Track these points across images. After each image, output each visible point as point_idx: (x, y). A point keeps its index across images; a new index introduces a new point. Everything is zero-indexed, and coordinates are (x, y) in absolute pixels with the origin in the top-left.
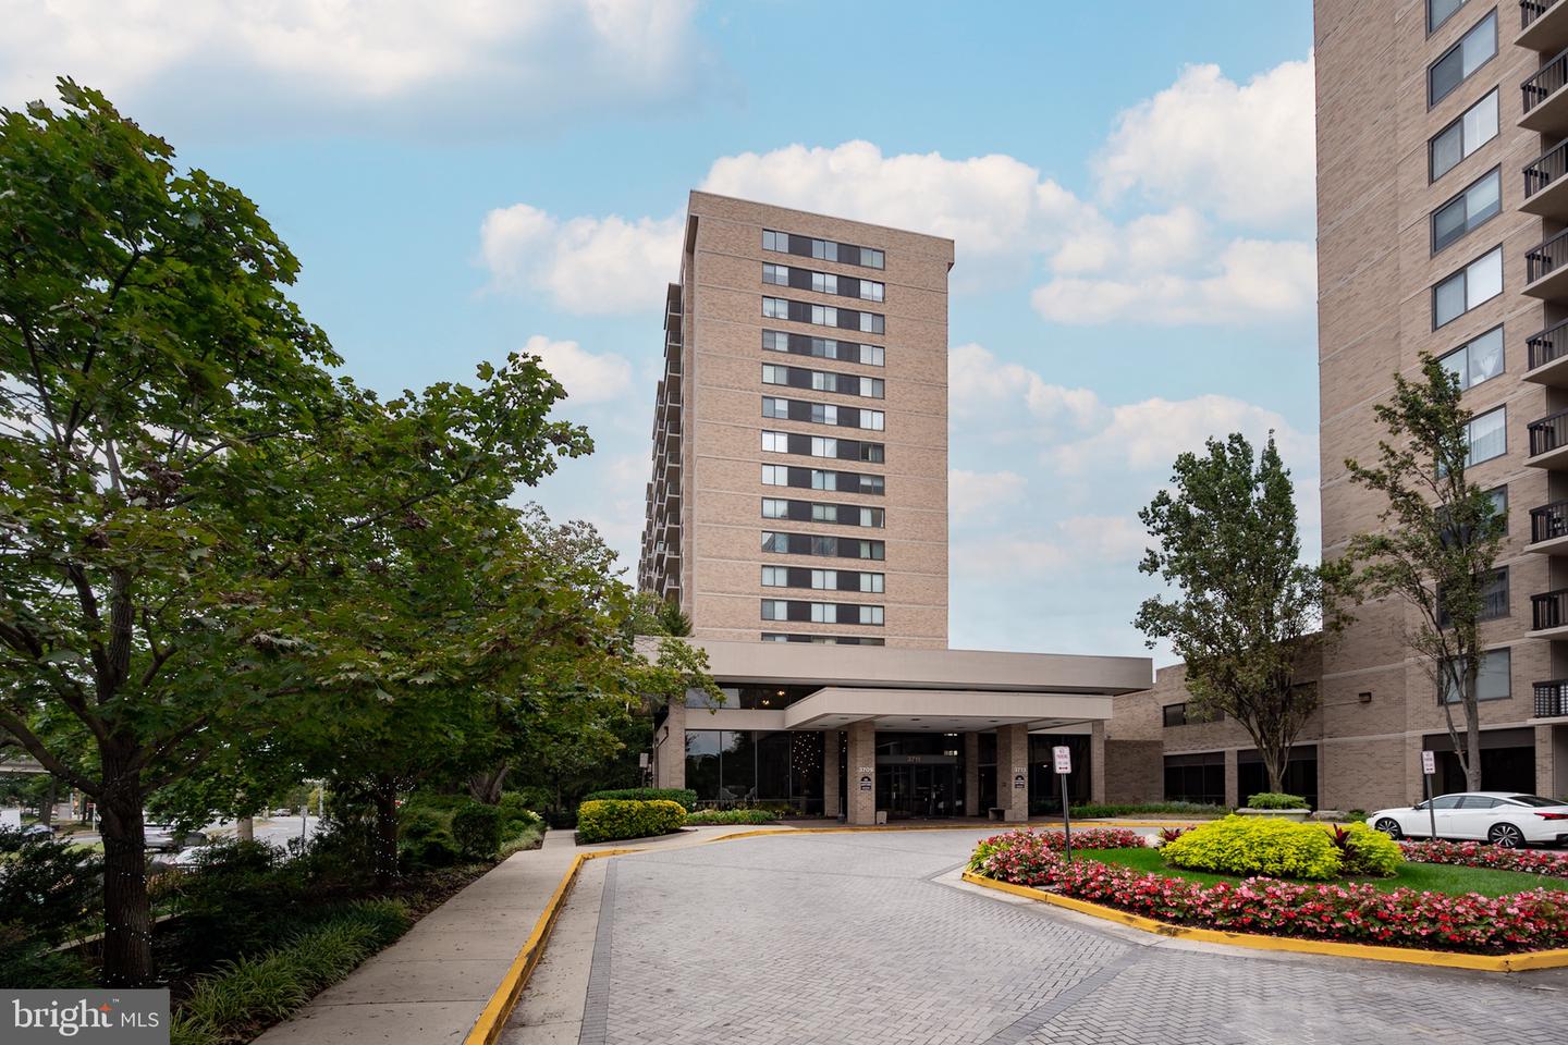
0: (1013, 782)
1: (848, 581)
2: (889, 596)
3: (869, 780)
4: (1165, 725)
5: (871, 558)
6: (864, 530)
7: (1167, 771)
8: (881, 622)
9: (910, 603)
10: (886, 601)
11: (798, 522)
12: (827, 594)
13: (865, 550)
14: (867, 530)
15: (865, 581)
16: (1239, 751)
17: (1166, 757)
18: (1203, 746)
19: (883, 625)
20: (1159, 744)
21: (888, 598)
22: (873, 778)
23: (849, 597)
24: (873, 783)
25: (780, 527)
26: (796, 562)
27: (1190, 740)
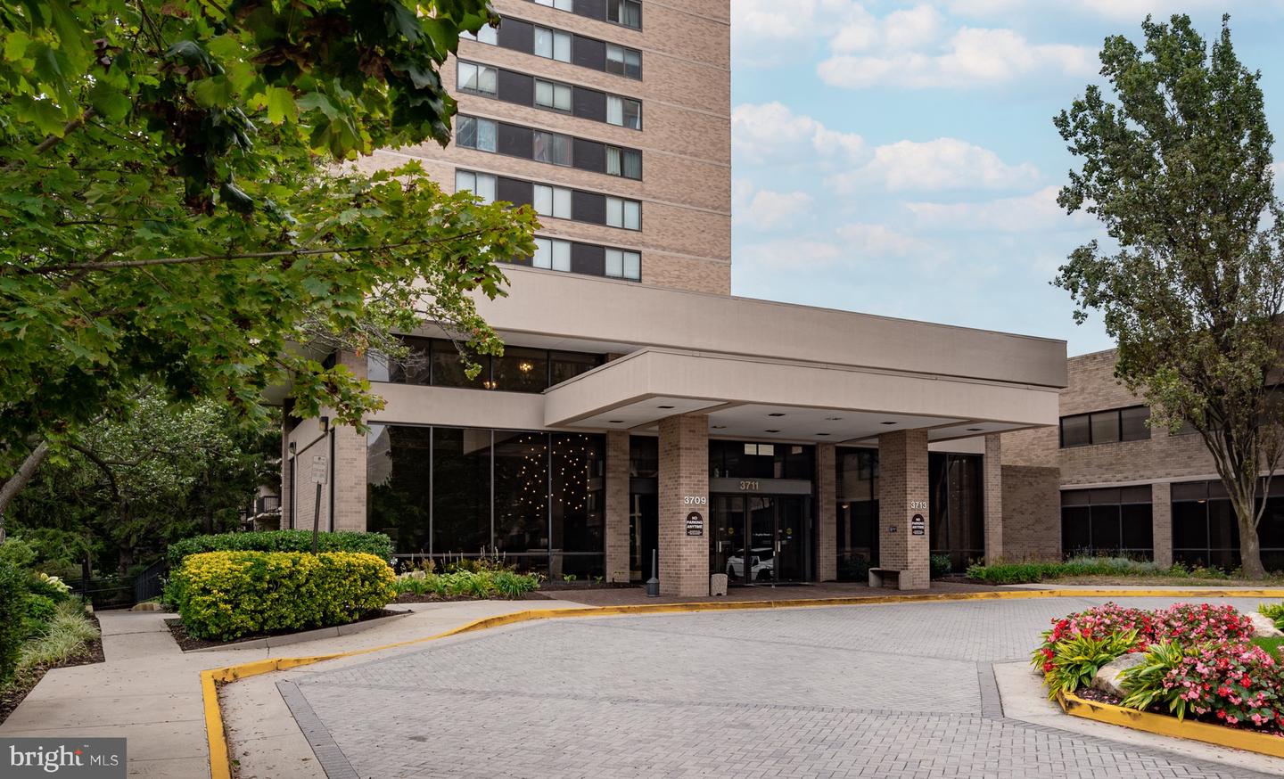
0: (910, 524)
1: (589, 207)
2: (649, 236)
3: (700, 518)
4: (1062, 445)
5: (622, 175)
6: (610, 130)
7: (1066, 513)
8: (635, 275)
9: (678, 251)
10: (643, 244)
11: (513, 106)
12: (557, 225)
13: (613, 162)
14: (616, 130)
15: (613, 208)
16: (1173, 484)
17: (1064, 493)
18: (1119, 476)
19: (640, 280)
20: (1054, 472)
21: (647, 240)
22: (705, 514)
23: (588, 233)
24: (705, 524)
25: (486, 110)
26: (510, 169)
27: (1100, 466)
